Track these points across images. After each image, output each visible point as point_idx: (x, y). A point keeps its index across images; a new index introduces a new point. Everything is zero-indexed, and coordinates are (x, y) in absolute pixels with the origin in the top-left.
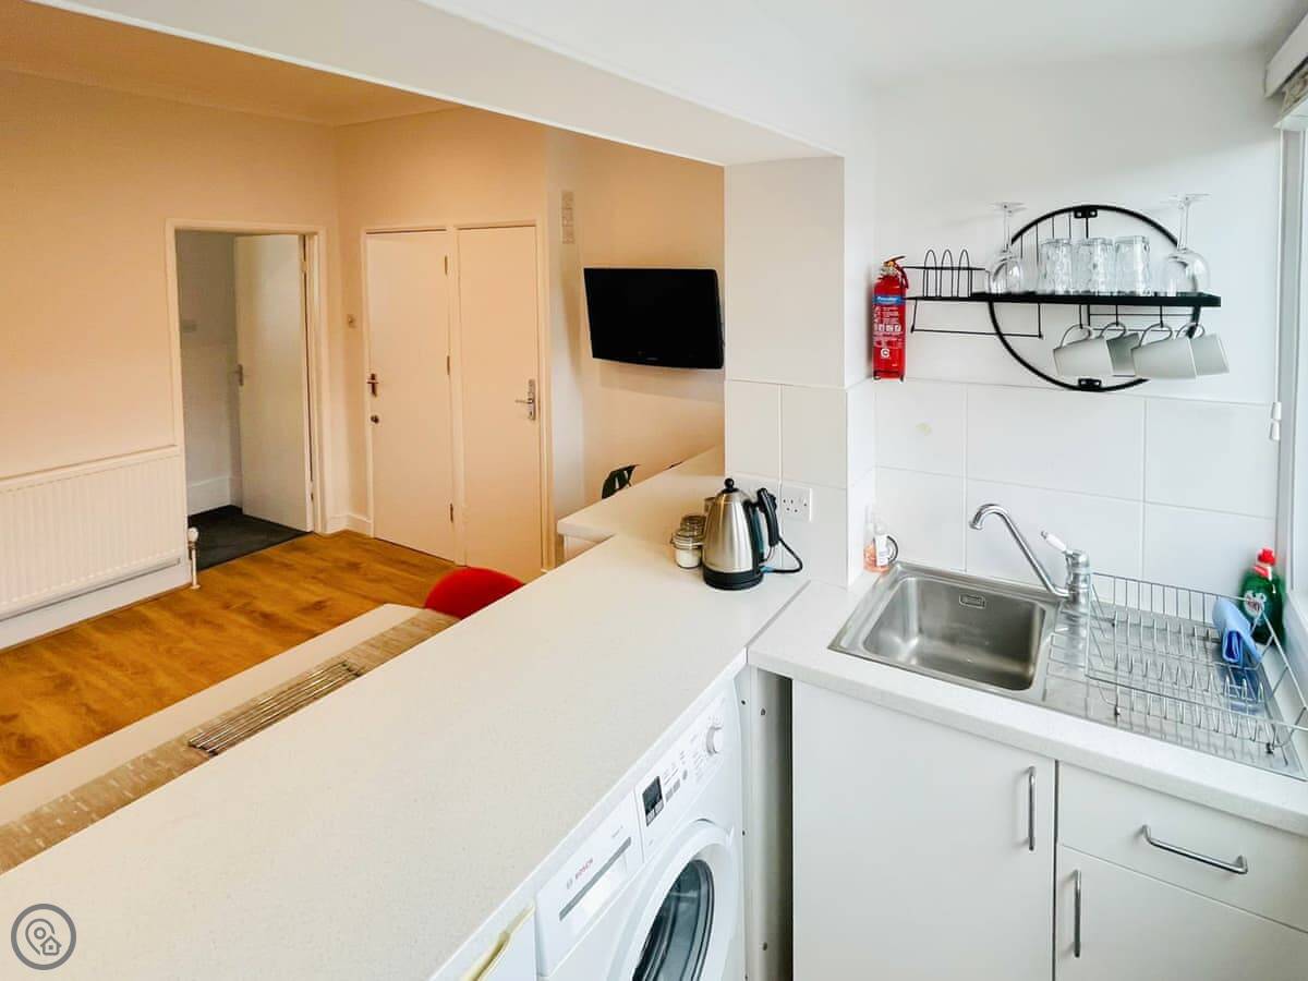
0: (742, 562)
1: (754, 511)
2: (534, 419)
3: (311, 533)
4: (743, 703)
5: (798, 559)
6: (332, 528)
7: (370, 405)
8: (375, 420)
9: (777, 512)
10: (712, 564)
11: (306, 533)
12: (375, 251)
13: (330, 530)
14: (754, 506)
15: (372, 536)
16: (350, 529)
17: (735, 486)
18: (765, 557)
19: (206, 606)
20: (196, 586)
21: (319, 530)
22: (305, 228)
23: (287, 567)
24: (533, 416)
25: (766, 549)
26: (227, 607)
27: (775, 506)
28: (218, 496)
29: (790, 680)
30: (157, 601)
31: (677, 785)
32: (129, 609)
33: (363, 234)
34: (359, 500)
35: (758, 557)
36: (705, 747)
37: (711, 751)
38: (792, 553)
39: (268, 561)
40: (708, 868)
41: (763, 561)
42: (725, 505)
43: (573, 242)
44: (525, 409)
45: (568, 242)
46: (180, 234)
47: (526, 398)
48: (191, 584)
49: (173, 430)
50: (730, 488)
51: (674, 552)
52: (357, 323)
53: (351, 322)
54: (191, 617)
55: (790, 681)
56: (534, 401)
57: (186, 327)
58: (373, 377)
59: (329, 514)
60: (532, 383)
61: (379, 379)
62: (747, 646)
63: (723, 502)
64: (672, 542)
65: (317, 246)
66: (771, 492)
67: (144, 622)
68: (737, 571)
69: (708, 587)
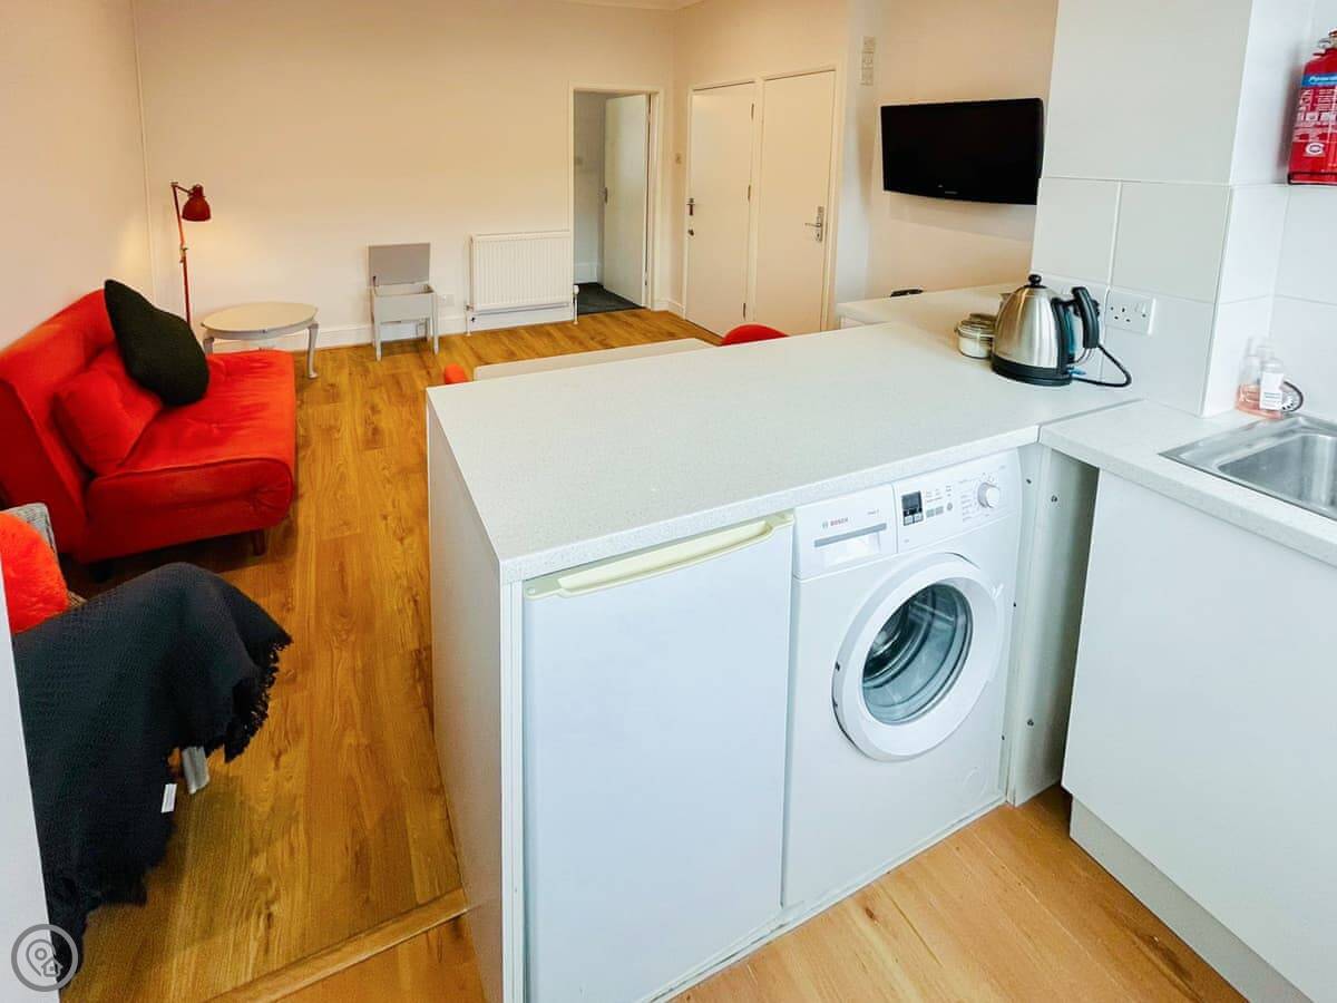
0: (1046, 357)
1: (1066, 310)
2: (821, 240)
3: (644, 308)
4: (1029, 482)
5: (1124, 372)
6: (657, 308)
7: (688, 222)
8: (692, 233)
9: (1099, 318)
10: (1005, 354)
11: (641, 308)
12: (698, 102)
13: (656, 309)
14: (1066, 305)
15: (684, 317)
16: (671, 310)
17: (1041, 284)
18: (1076, 359)
19: (582, 336)
20: (576, 323)
21: (649, 307)
22: (649, 88)
23: (631, 325)
24: (820, 237)
25: (1079, 350)
26: (592, 339)
27: (1098, 314)
28: (591, 277)
29: (1097, 470)
30: (555, 325)
31: (939, 511)
32: (542, 326)
33: (691, 92)
34: (677, 290)
35: (1066, 356)
36: (976, 495)
37: (983, 504)
38: (1118, 365)
39: (617, 319)
40: (967, 602)
41: (1073, 362)
42: (1027, 300)
43: (872, 84)
44: (814, 232)
45: (867, 84)
46: (578, 94)
47: (814, 222)
48: (573, 321)
49: (568, 223)
50: (1035, 282)
51: (958, 340)
52: (682, 160)
53: (678, 159)
54: (573, 338)
55: (1095, 471)
56: (821, 225)
57: (578, 161)
58: (692, 200)
59: (656, 298)
60: (821, 210)
61: (695, 202)
62: (1041, 425)
63: (1024, 295)
64: (956, 330)
65: (658, 101)
66: (1093, 298)
67: (549, 335)
68: (1035, 364)
69: (993, 374)
